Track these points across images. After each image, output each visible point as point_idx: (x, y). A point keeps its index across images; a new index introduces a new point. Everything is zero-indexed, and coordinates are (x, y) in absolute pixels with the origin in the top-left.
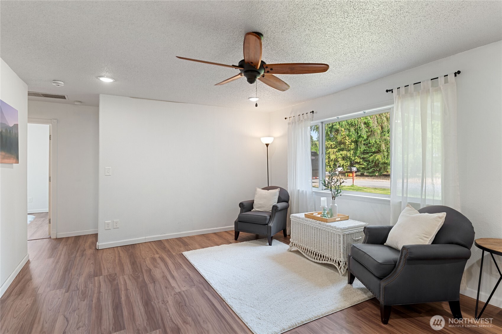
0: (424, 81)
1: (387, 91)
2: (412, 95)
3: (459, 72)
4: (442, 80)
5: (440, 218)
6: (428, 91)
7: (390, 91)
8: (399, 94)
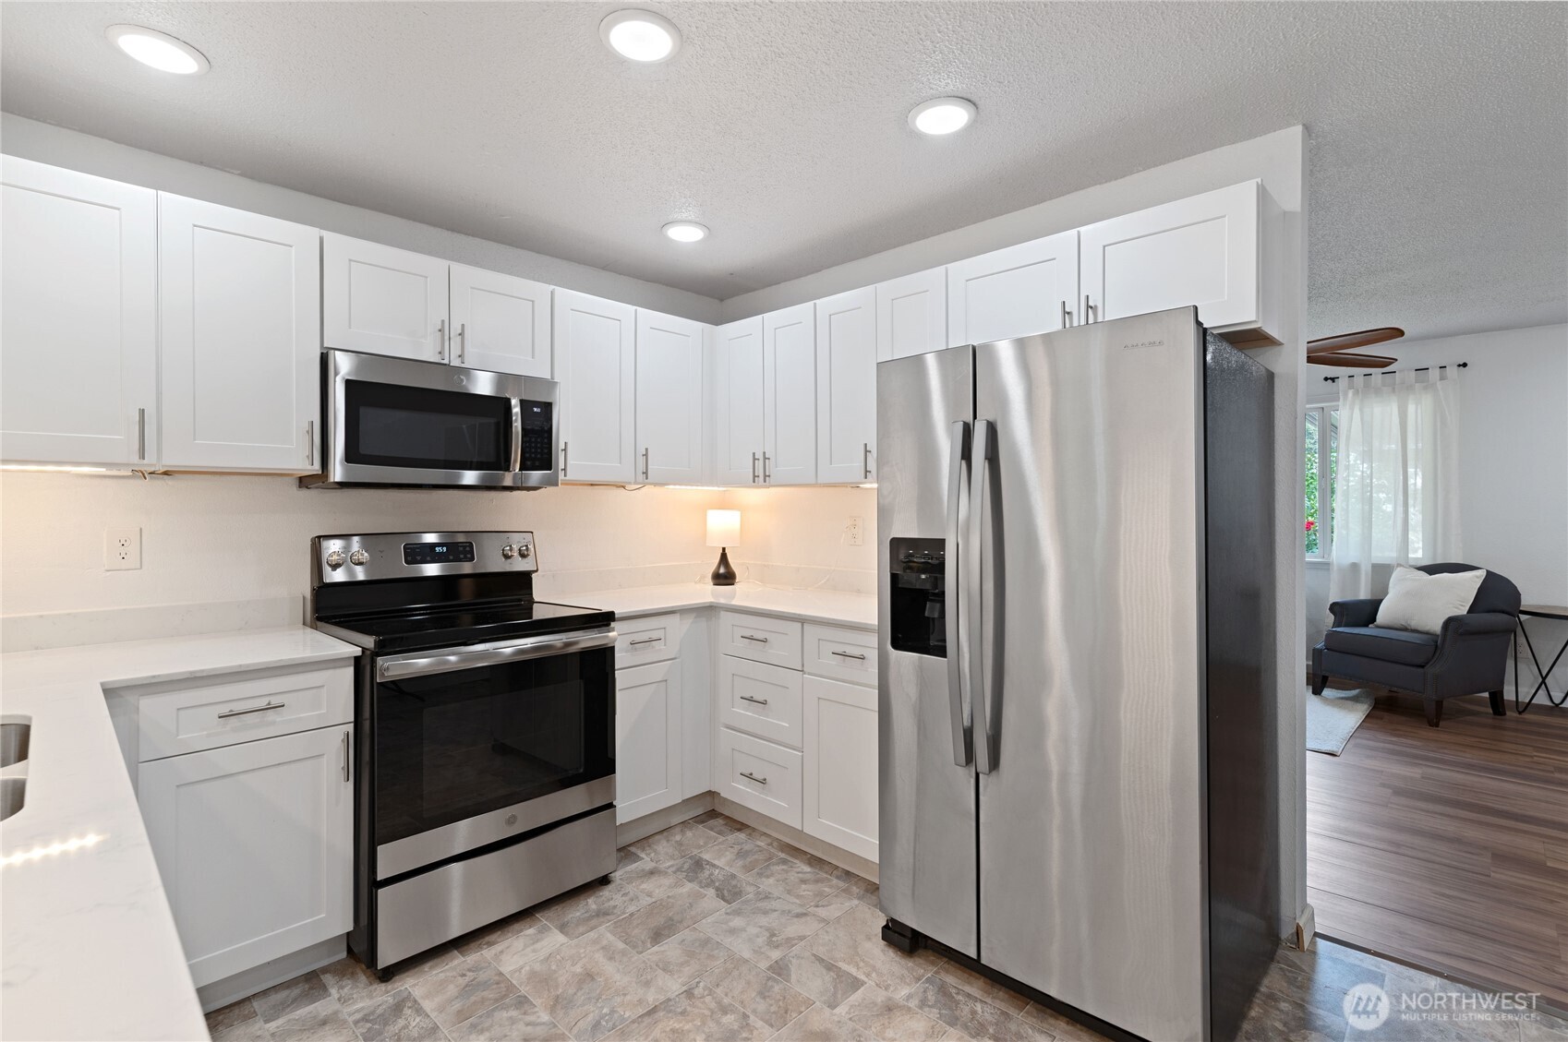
0: (1400, 371)
1: (1326, 379)
2: (1378, 391)
3: (1465, 365)
4: (1434, 374)
5: (1472, 581)
6: (1410, 388)
7: (1330, 378)
8: (1351, 387)
